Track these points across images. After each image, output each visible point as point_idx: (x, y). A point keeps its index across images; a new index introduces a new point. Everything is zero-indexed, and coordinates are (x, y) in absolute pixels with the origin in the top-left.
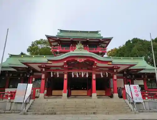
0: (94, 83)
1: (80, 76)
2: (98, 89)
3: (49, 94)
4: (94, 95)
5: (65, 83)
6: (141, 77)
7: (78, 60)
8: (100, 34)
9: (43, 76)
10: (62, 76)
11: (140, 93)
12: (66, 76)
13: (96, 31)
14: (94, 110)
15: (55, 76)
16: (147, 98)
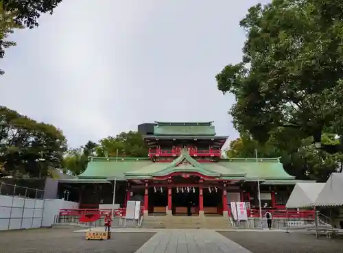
0: (201, 199)
1: (186, 191)
2: (205, 205)
3: (151, 212)
4: (201, 212)
5: (170, 199)
6: (268, 189)
7: (184, 176)
8: (213, 127)
9: (146, 192)
10: (166, 191)
11: (245, 212)
12: (170, 192)
13: (208, 122)
14: (199, 226)
15: (159, 191)
16: (252, 216)
